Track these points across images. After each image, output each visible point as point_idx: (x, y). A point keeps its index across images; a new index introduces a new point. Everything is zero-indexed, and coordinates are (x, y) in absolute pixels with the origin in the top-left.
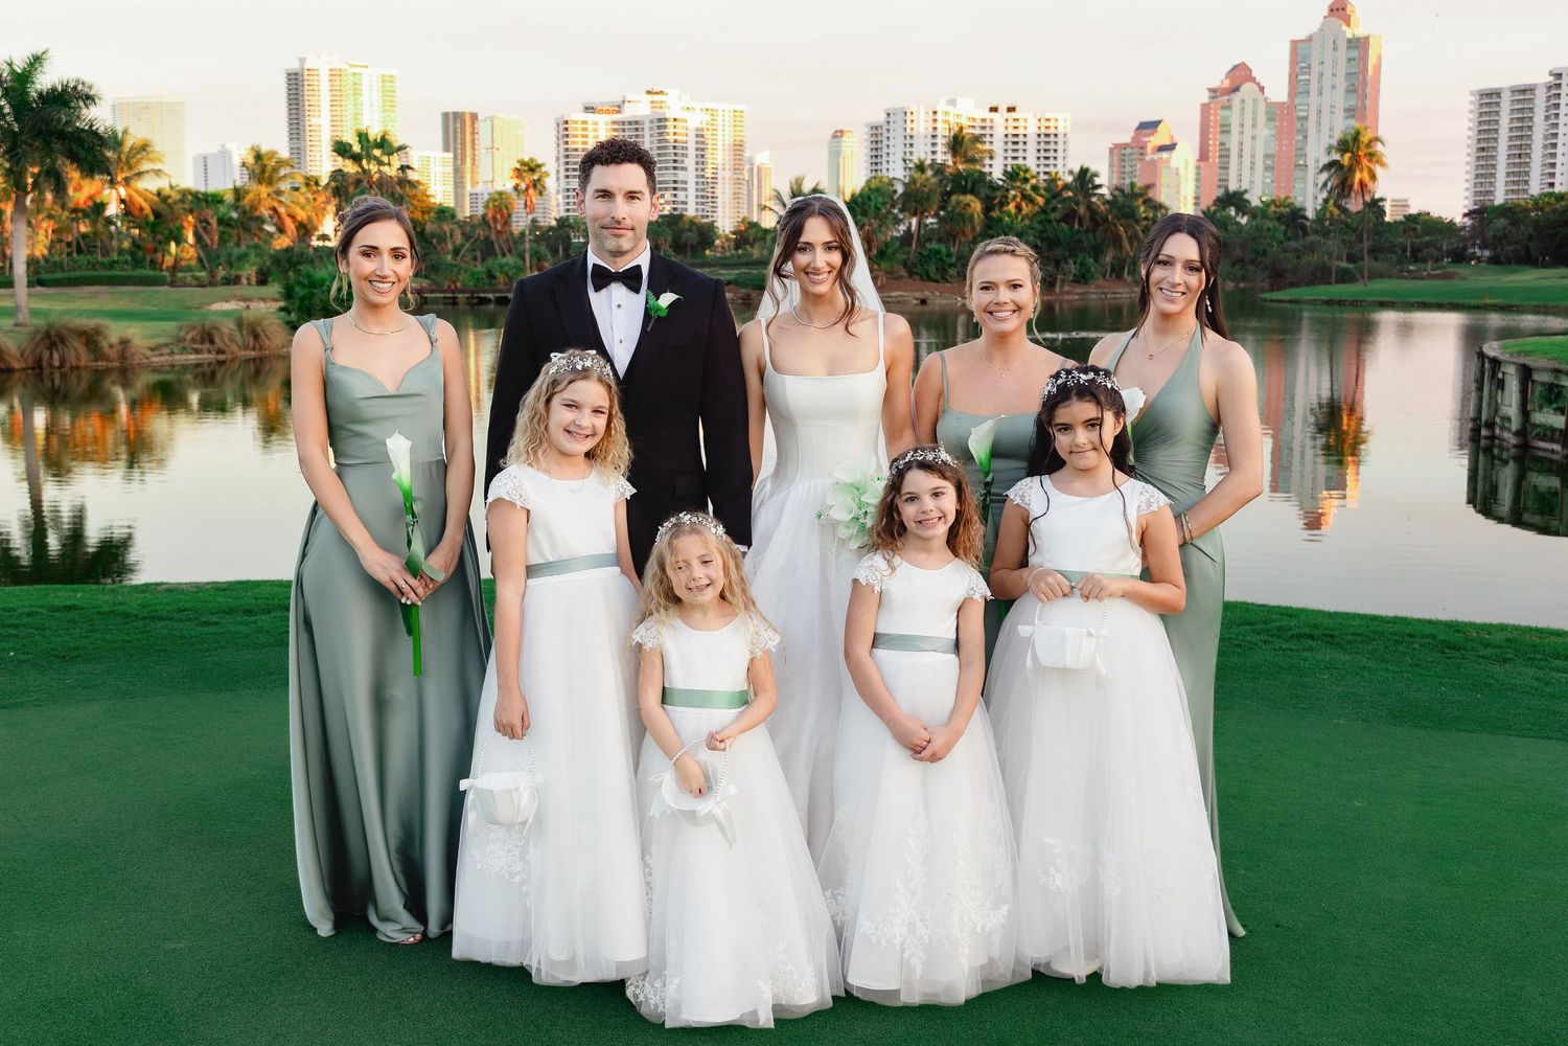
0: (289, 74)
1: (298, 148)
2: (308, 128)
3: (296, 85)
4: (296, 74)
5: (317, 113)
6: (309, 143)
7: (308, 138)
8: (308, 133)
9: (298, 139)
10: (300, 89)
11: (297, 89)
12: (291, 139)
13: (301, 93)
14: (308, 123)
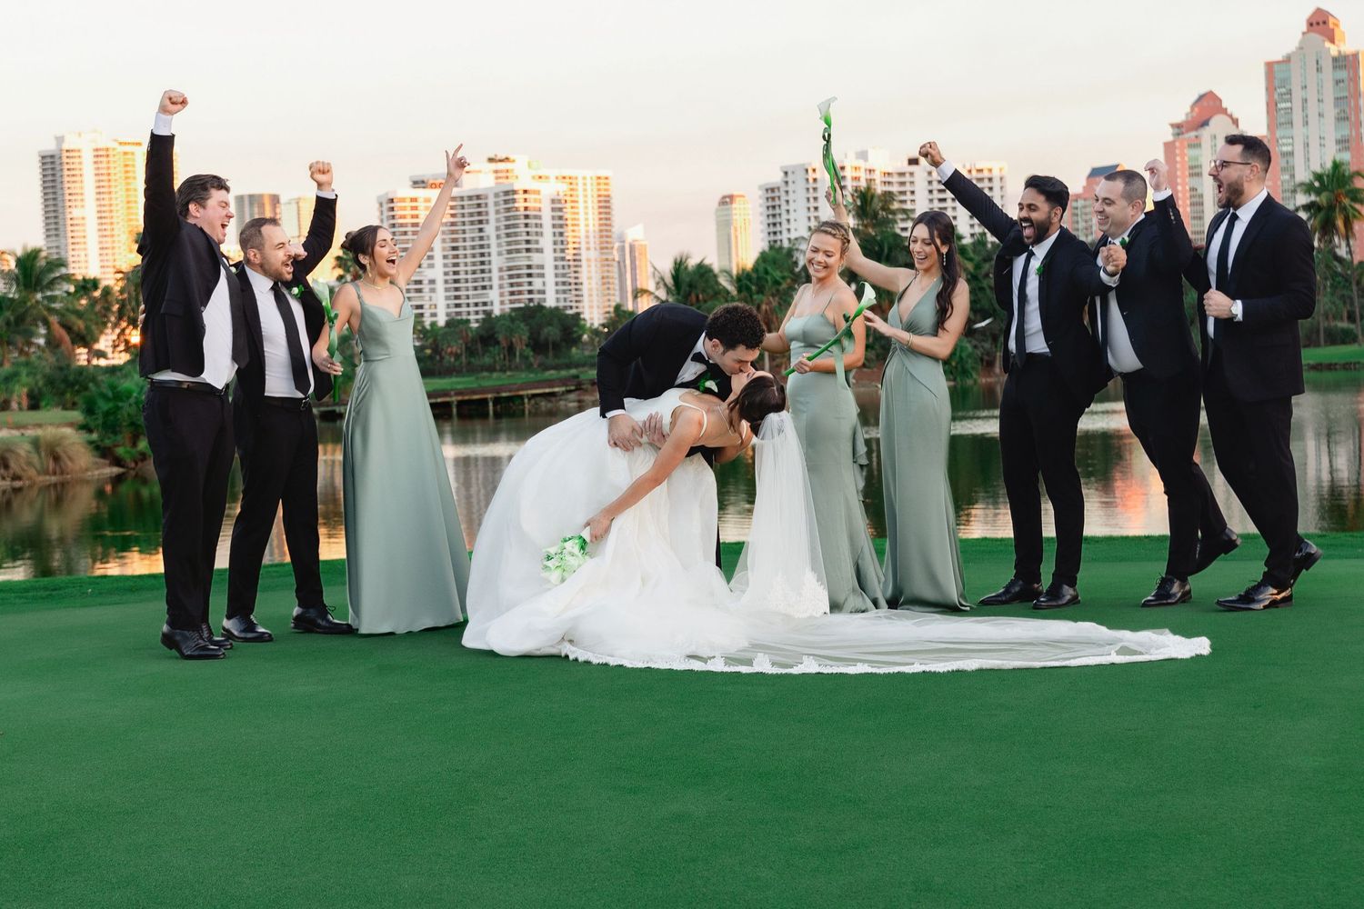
0: (43, 157)
1: (57, 247)
2: (69, 222)
3: (53, 170)
4: (52, 157)
5: (79, 203)
6: (70, 241)
7: (70, 234)
8: (69, 228)
9: (57, 235)
10: (58, 175)
11: (53, 175)
12: (48, 236)
13: (59, 180)
14: (69, 216)
